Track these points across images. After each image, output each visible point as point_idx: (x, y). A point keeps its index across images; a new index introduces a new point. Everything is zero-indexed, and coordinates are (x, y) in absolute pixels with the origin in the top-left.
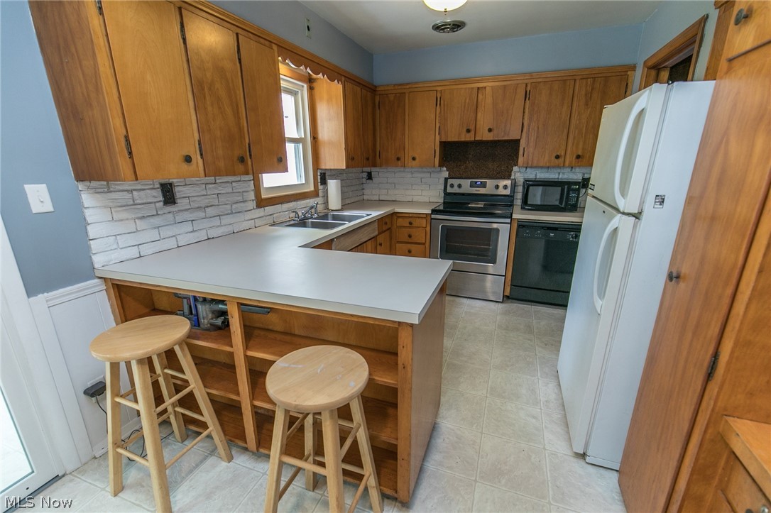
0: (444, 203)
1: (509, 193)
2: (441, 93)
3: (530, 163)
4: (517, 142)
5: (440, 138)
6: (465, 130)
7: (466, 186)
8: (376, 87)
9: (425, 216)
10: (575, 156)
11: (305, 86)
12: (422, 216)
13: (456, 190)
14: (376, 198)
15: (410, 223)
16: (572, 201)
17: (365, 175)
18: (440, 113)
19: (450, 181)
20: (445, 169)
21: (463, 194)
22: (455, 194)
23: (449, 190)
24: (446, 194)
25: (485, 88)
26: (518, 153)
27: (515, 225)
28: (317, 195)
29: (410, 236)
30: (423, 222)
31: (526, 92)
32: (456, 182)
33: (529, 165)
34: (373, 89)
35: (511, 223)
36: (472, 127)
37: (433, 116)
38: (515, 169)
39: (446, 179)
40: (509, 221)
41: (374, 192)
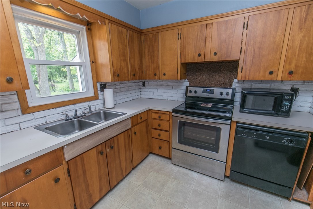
0: (186, 102)
1: (230, 98)
2: (181, 30)
3: (247, 77)
4: (237, 62)
5: (181, 61)
6: (198, 54)
7: (200, 92)
8: (142, 30)
9: (169, 113)
10: (287, 72)
11: (84, 28)
12: (167, 113)
13: (193, 94)
14: (147, 97)
15: (159, 117)
16: (285, 109)
17: (141, 84)
18: (181, 44)
19: (189, 89)
20: (187, 80)
21: (198, 97)
22: (192, 97)
23: (189, 94)
24: (187, 97)
25: (212, 23)
26: (237, 70)
27: (234, 126)
28: (98, 99)
29: (159, 125)
30: (168, 118)
31: (244, 23)
32: (193, 89)
33: (247, 79)
34: (140, 32)
35: (230, 125)
36: (202, 53)
37: (176, 46)
38: (235, 81)
39: (187, 87)
40: (229, 122)
41: (146, 93)
